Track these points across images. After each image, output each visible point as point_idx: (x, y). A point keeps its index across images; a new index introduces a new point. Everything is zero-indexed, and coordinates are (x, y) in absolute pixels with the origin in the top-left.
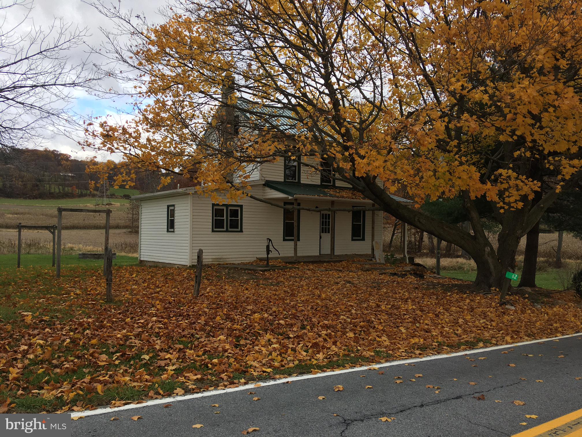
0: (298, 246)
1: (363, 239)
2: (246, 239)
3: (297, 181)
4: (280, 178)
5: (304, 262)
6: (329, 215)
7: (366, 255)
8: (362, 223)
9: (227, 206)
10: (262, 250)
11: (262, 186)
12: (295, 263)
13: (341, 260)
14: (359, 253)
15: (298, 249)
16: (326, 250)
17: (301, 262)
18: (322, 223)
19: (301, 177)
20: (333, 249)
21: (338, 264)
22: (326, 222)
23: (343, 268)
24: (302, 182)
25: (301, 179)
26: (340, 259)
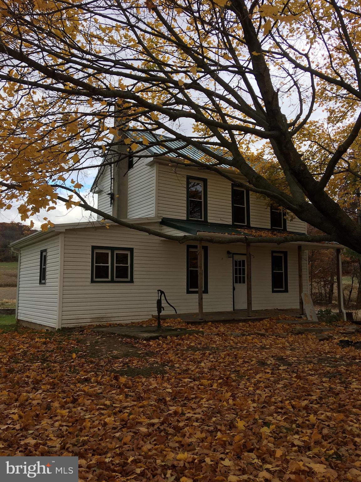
0: (204, 300)
1: (286, 291)
2: (138, 291)
3: (203, 220)
4: (183, 216)
5: (213, 322)
6: (244, 261)
7: (292, 311)
8: (283, 271)
9: (112, 249)
10: (151, 305)
11: (159, 224)
12: (199, 323)
13: (262, 317)
14: (282, 308)
15: (204, 304)
16: (242, 305)
17: (208, 322)
18: (236, 272)
19: (209, 214)
20: (249, 303)
21: (258, 324)
22: (240, 269)
23: (266, 330)
24: (209, 221)
25: (209, 218)
26: (260, 316)
